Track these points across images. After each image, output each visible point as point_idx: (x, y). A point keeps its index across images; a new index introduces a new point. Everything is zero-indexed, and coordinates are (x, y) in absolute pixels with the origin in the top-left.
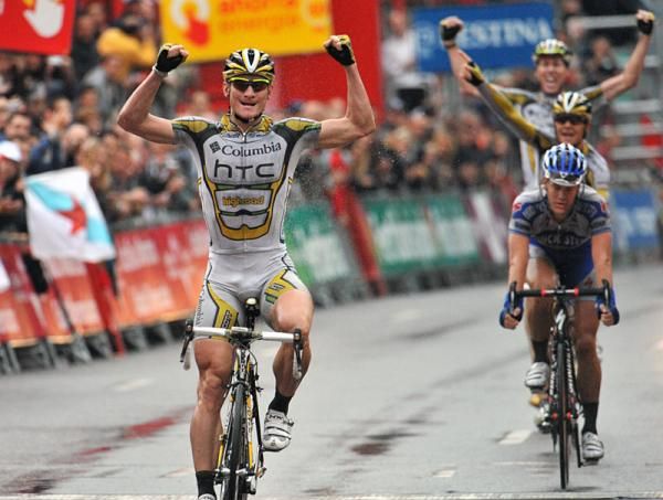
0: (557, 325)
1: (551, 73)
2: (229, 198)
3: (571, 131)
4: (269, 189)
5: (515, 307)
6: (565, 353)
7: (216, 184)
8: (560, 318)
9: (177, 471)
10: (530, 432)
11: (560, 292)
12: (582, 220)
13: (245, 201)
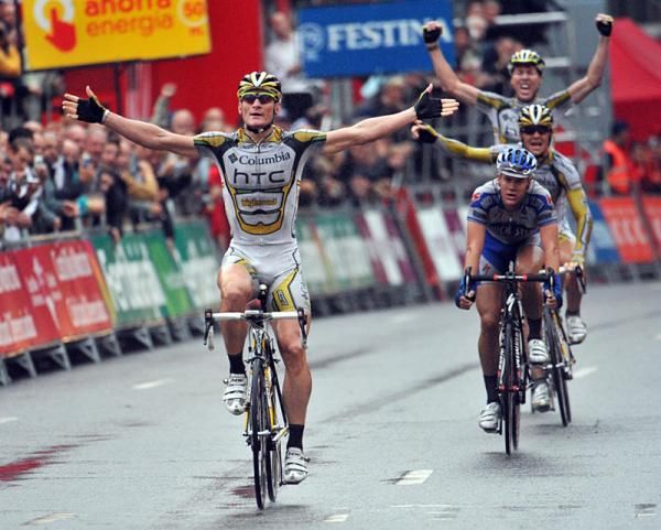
0: (507, 306)
1: (526, 80)
2: (247, 201)
4: (281, 192)
5: (469, 290)
6: (514, 332)
7: (236, 189)
8: (511, 301)
9: (43, 518)
10: (431, 472)
11: (511, 277)
12: (531, 213)
13: (261, 202)
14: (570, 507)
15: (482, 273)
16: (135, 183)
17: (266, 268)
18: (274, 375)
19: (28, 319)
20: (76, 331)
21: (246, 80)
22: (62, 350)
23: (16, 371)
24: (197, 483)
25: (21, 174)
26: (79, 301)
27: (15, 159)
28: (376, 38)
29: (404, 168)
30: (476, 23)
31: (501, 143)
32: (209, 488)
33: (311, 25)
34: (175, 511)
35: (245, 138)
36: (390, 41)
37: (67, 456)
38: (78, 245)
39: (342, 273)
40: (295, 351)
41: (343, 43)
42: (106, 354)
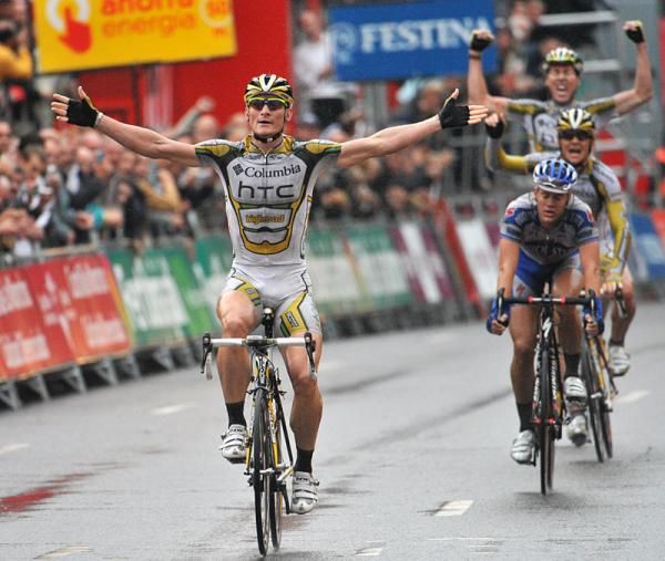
0: (543, 332)
1: (562, 81)
2: (251, 216)
3: (578, 147)
4: (289, 208)
5: (502, 314)
6: (550, 360)
7: (240, 204)
8: (547, 326)
9: (55, 552)
10: (471, 502)
11: (547, 300)
12: (569, 230)
13: (267, 219)
14: (620, 540)
15: (516, 294)
16: (155, 193)
17: (272, 290)
18: (279, 408)
19: (40, 340)
20: (91, 352)
21: (253, 83)
22: (77, 373)
23: (28, 394)
24: (222, 514)
25: (32, 185)
26: (94, 320)
27: (27, 168)
28: (412, 39)
29: (442, 179)
30: (519, 24)
31: (537, 151)
32: (234, 519)
33: (343, 25)
34: (197, 543)
35: (251, 147)
36: (427, 42)
37: (82, 485)
38: (94, 260)
39: (376, 290)
40: (306, 381)
41: (377, 44)
42: (124, 376)
